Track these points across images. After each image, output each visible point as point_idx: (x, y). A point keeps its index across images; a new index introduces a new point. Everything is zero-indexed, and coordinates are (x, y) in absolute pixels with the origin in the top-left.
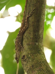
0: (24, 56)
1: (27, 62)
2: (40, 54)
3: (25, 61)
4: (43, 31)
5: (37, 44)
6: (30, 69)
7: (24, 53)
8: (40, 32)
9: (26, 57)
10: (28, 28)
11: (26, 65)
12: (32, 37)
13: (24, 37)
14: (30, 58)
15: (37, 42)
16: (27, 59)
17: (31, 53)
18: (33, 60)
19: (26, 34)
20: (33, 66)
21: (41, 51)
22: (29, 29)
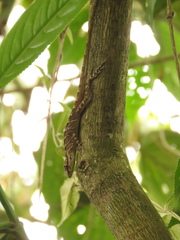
0: (83, 163)
1: (90, 175)
2: (118, 157)
3: (85, 172)
4: (124, 108)
5: (111, 136)
6: (97, 189)
7: (84, 156)
8: (118, 110)
9: (87, 165)
10: (90, 103)
11: (88, 181)
12: (100, 121)
13: (83, 121)
14: (95, 166)
15: (110, 131)
16: (90, 169)
17: (98, 157)
18: (102, 171)
19: (86, 116)
20: (102, 183)
21: (121, 150)
22: (93, 105)
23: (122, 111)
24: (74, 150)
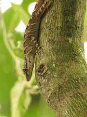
0: (42, 66)
1: (49, 79)
2: (76, 61)
3: (44, 76)
4: (84, 13)
5: (70, 40)
6: (55, 93)
7: (43, 60)
8: (78, 14)
9: (46, 68)
10: (51, 6)
12: (60, 25)
13: (43, 25)
14: (54, 70)
15: (69, 35)
16: (49, 72)
17: (57, 61)
18: (61, 74)
19: (46, 19)
20: (60, 87)
21: (80, 55)
22: (54, 8)
23: (82, 16)
24: (33, 53)
